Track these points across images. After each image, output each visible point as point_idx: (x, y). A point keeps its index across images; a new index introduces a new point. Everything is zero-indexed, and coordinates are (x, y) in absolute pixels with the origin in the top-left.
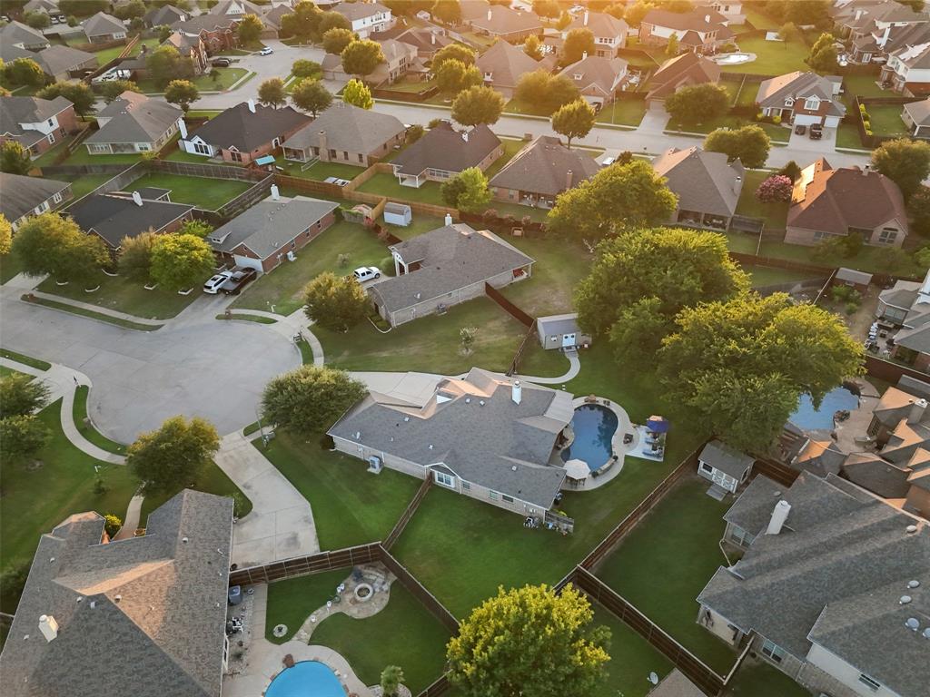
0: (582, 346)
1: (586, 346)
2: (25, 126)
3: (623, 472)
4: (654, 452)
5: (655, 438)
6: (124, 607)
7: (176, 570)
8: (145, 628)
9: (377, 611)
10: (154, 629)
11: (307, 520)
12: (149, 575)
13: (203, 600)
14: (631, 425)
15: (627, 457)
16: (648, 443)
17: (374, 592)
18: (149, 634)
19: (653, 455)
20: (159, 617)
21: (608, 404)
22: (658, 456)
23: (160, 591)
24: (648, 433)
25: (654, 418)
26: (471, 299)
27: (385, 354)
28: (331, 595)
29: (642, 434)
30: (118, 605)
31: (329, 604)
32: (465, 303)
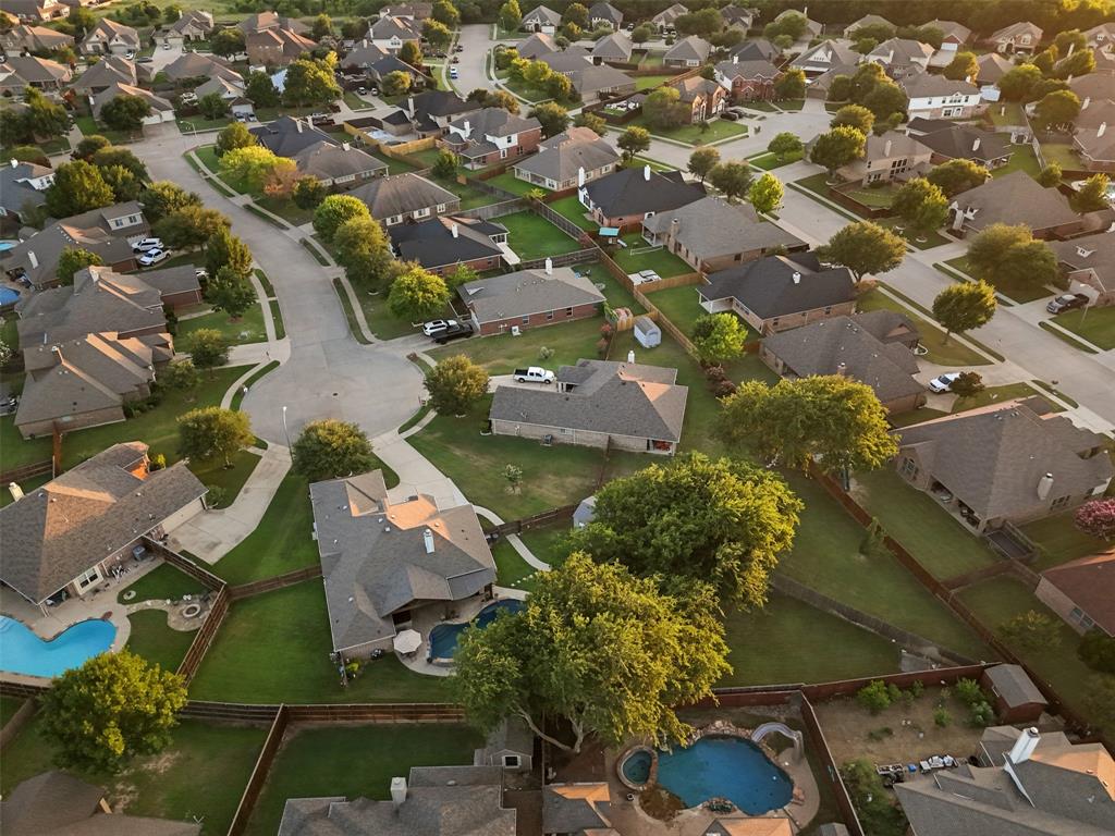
2: (489, 138)
6: (50, 509)
7: (109, 509)
8: (48, 528)
9: (182, 629)
10: (53, 533)
11: (237, 540)
12: (89, 500)
13: (104, 539)
17: (198, 616)
18: (46, 533)
20: (64, 528)
23: (84, 514)
26: (589, 445)
27: (458, 452)
28: (176, 598)
30: (49, 505)
31: (168, 602)
32: (580, 447)
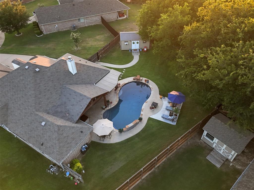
0: (143, 50)
1: (145, 49)
3: (143, 131)
4: (170, 117)
5: (173, 106)
14: (159, 96)
15: (150, 119)
16: (167, 110)
19: (169, 119)
21: (148, 82)
22: (173, 120)
24: (169, 103)
25: (174, 93)
26: (92, 25)
29: (165, 103)
32: (89, 27)
